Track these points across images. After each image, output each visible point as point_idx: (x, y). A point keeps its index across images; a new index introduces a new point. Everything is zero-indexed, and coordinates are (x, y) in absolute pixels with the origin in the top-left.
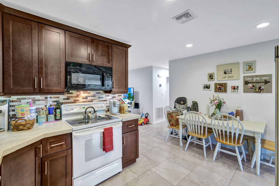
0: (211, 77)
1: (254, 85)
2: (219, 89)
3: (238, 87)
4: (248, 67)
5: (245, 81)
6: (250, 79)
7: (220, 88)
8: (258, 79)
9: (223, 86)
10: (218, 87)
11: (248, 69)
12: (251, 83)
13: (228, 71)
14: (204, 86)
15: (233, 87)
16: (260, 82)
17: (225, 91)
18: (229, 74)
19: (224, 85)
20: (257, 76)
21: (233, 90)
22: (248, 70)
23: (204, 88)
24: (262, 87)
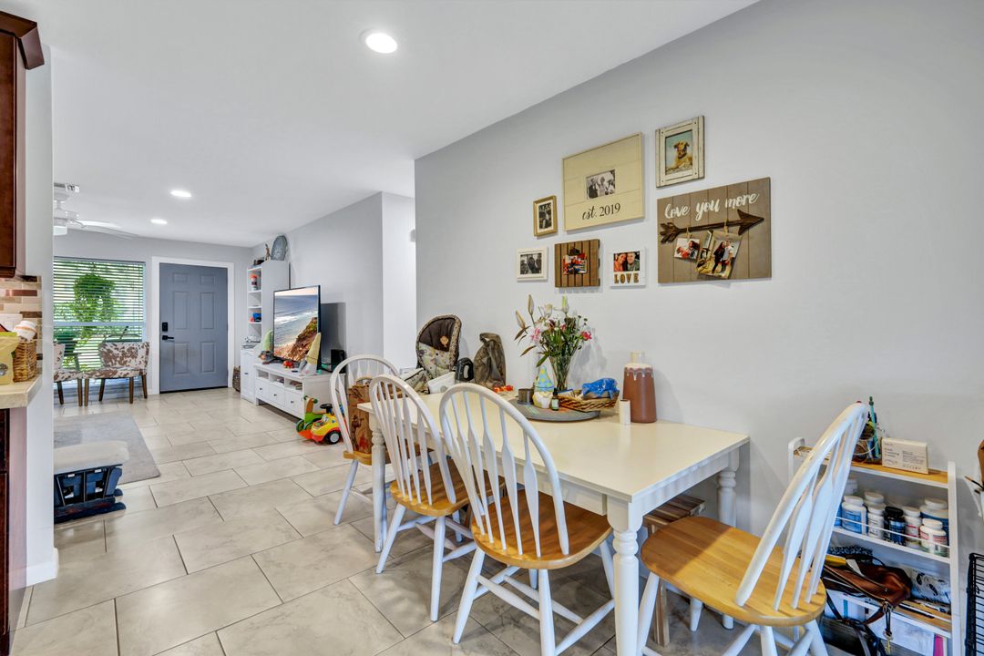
0: (545, 216)
1: (697, 241)
2: (571, 272)
3: (637, 257)
4: (674, 153)
5: (663, 225)
6: (684, 210)
7: (573, 264)
8: (714, 206)
9: (582, 256)
10: (568, 260)
11: (673, 164)
12: (684, 231)
13: (603, 180)
14: (522, 264)
15: (621, 260)
16: (720, 226)
17: (593, 281)
18: (607, 194)
19: (586, 251)
20: (708, 195)
21: (619, 274)
22: (676, 168)
23: (522, 272)
24: (732, 250)
